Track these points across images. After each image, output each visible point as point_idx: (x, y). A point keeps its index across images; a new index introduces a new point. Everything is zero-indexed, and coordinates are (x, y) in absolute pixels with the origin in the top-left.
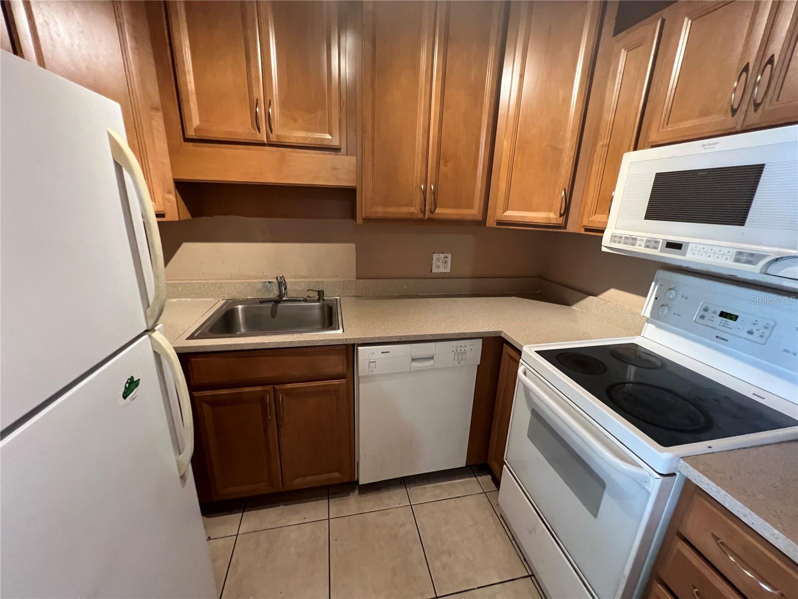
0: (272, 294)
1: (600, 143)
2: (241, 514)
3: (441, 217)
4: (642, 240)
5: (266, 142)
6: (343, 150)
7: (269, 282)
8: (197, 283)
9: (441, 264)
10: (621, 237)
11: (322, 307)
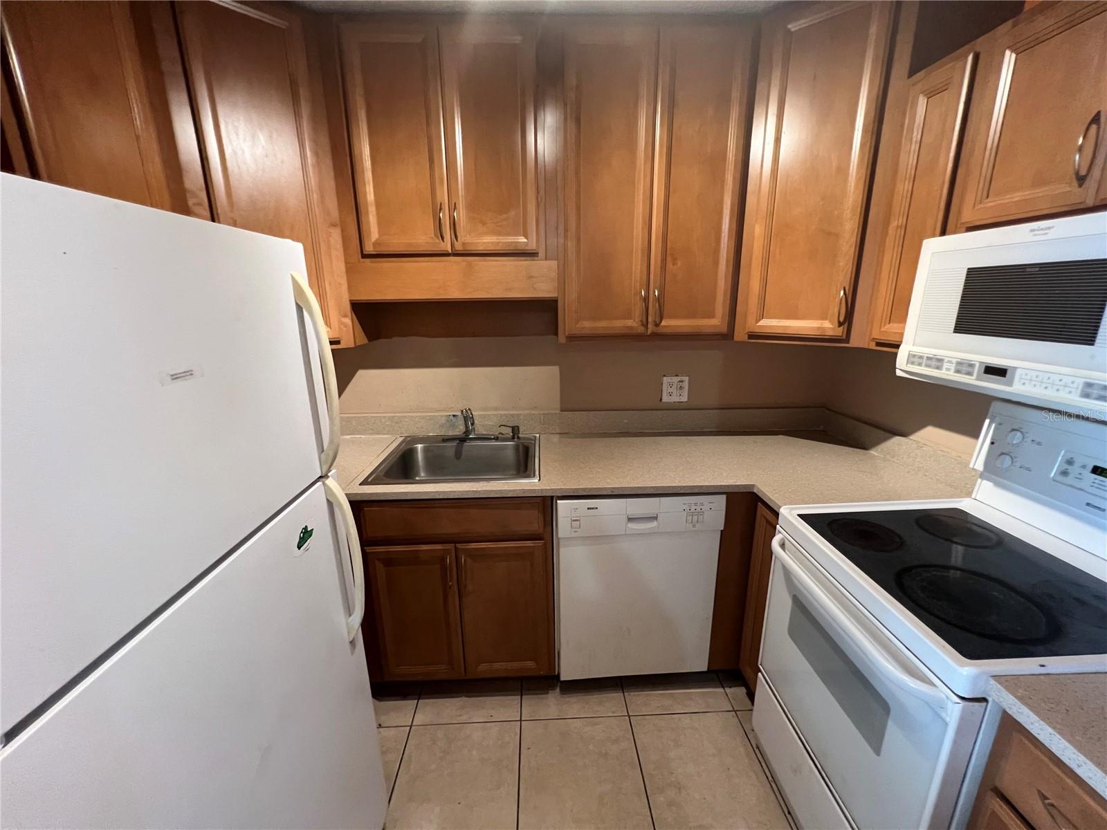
0: (457, 430)
1: (894, 224)
2: (416, 701)
3: (668, 331)
4: (950, 362)
5: (450, 252)
6: (542, 254)
7: (454, 416)
8: (372, 417)
9: (675, 390)
10: (921, 357)
11: (517, 448)
